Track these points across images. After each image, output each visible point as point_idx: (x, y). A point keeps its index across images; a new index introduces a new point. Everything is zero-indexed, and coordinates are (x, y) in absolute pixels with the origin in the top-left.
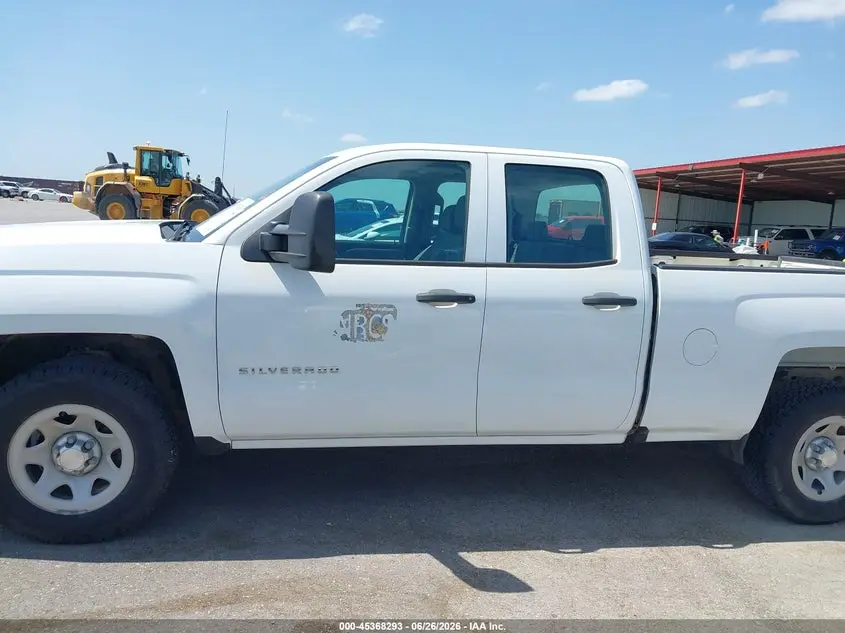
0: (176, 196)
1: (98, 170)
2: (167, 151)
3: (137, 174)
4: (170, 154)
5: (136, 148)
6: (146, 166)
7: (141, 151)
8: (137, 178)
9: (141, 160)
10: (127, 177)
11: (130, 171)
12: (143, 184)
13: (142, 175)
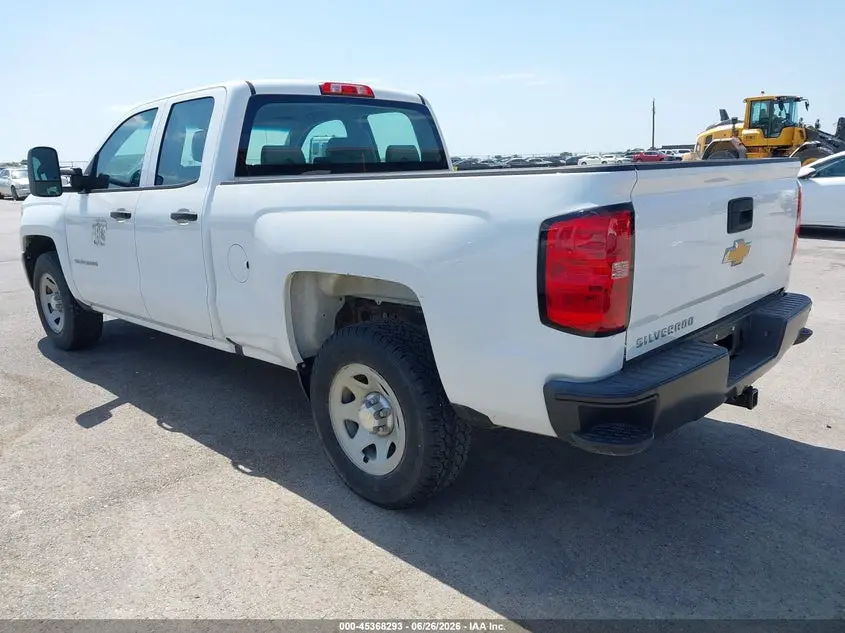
0: (787, 147)
1: (708, 129)
2: (779, 98)
3: (745, 127)
4: (781, 101)
5: (746, 100)
6: (756, 117)
7: (751, 103)
8: (746, 132)
9: (750, 111)
10: (736, 132)
11: (738, 126)
12: (750, 137)
13: (750, 128)
